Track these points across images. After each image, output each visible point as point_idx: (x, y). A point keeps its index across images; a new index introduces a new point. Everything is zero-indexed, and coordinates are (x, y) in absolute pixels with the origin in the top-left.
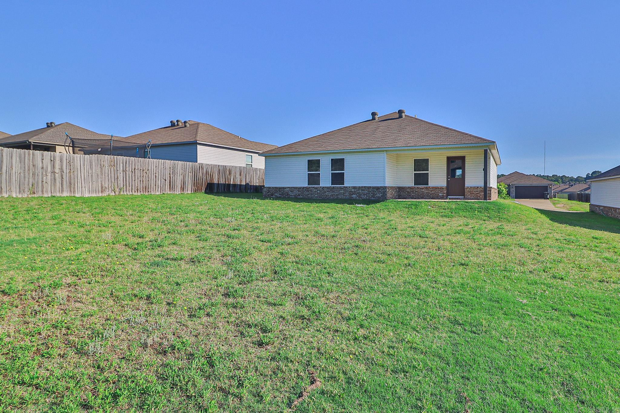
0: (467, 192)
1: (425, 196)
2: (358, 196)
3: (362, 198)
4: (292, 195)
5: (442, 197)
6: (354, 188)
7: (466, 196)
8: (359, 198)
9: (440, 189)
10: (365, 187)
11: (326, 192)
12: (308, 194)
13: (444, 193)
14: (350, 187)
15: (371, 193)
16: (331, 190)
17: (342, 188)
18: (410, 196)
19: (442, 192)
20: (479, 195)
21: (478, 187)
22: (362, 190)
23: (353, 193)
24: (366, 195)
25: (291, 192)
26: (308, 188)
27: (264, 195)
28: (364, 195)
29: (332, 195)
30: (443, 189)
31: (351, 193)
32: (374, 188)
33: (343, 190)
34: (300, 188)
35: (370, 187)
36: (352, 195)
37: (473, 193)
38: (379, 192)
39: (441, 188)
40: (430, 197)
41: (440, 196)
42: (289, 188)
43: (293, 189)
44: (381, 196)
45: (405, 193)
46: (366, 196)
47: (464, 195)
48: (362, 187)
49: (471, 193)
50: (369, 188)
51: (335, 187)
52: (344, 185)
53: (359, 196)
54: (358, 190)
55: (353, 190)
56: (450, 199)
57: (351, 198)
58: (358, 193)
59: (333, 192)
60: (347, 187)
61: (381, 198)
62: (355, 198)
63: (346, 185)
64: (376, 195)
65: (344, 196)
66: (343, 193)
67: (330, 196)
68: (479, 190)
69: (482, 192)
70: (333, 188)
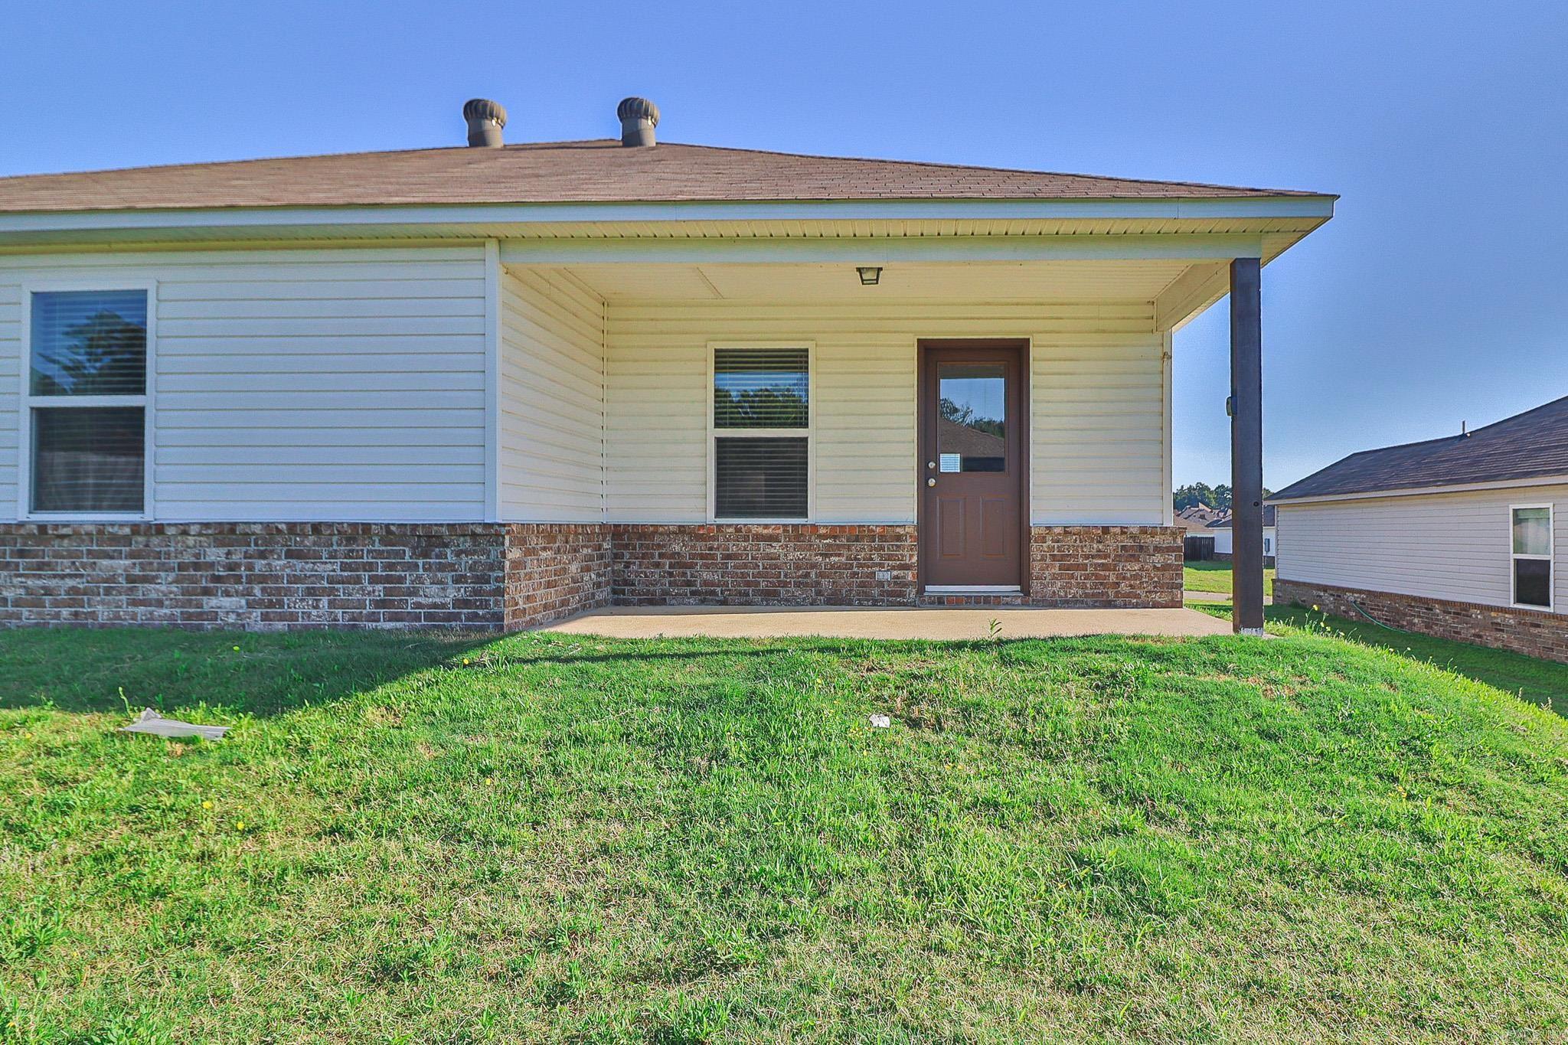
0: (1043, 559)
1: (785, 584)
2: (260, 603)
3: (293, 617)
5: (890, 594)
6: (227, 533)
7: (1036, 586)
8: (265, 617)
9: (882, 538)
10: (316, 528)
13: (906, 567)
14: (184, 530)
15: (373, 580)
16: (22, 554)
17: (115, 539)
18: (689, 584)
19: (890, 558)
20: (1113, 578)
21: (1106, 530)
22: (290, 555)
23: (217, 579)
24: (331, 592)
28: (310, 592)
29: (34, 600)
30: (899, 538)
31: (192, 580)
32: (393, 534)
33: (132, 555)
35: (367, 527)
36: (206, 592)
37: (1078, 567)
38: (442, 568)
39: (889, 535)
40: (819, 593)
41: (881, 584)
44: (459, 603)
45: (657, 565)
46: (324, 601)
47: (1021, 576)
48: (292, 526)
49: (1067, 565)
50: (351, 539)
51: (56, 526)
52: (139, 507)
53: (271, 605)
54: (262, 555)
55: (215, 554)
56: (940, 602)
57: (200, 616)
58: (262, 579)
59: (40, 566)
60: (160, 529)
61: (456, 617)
62: (232, 618)
63: (155, 511)
64: (414, 593)
65: (135, 603)
66: (131, 579)
67: (17, 603)
68: (1111, 544)
69: (1134, 558)
70: (31, 536)
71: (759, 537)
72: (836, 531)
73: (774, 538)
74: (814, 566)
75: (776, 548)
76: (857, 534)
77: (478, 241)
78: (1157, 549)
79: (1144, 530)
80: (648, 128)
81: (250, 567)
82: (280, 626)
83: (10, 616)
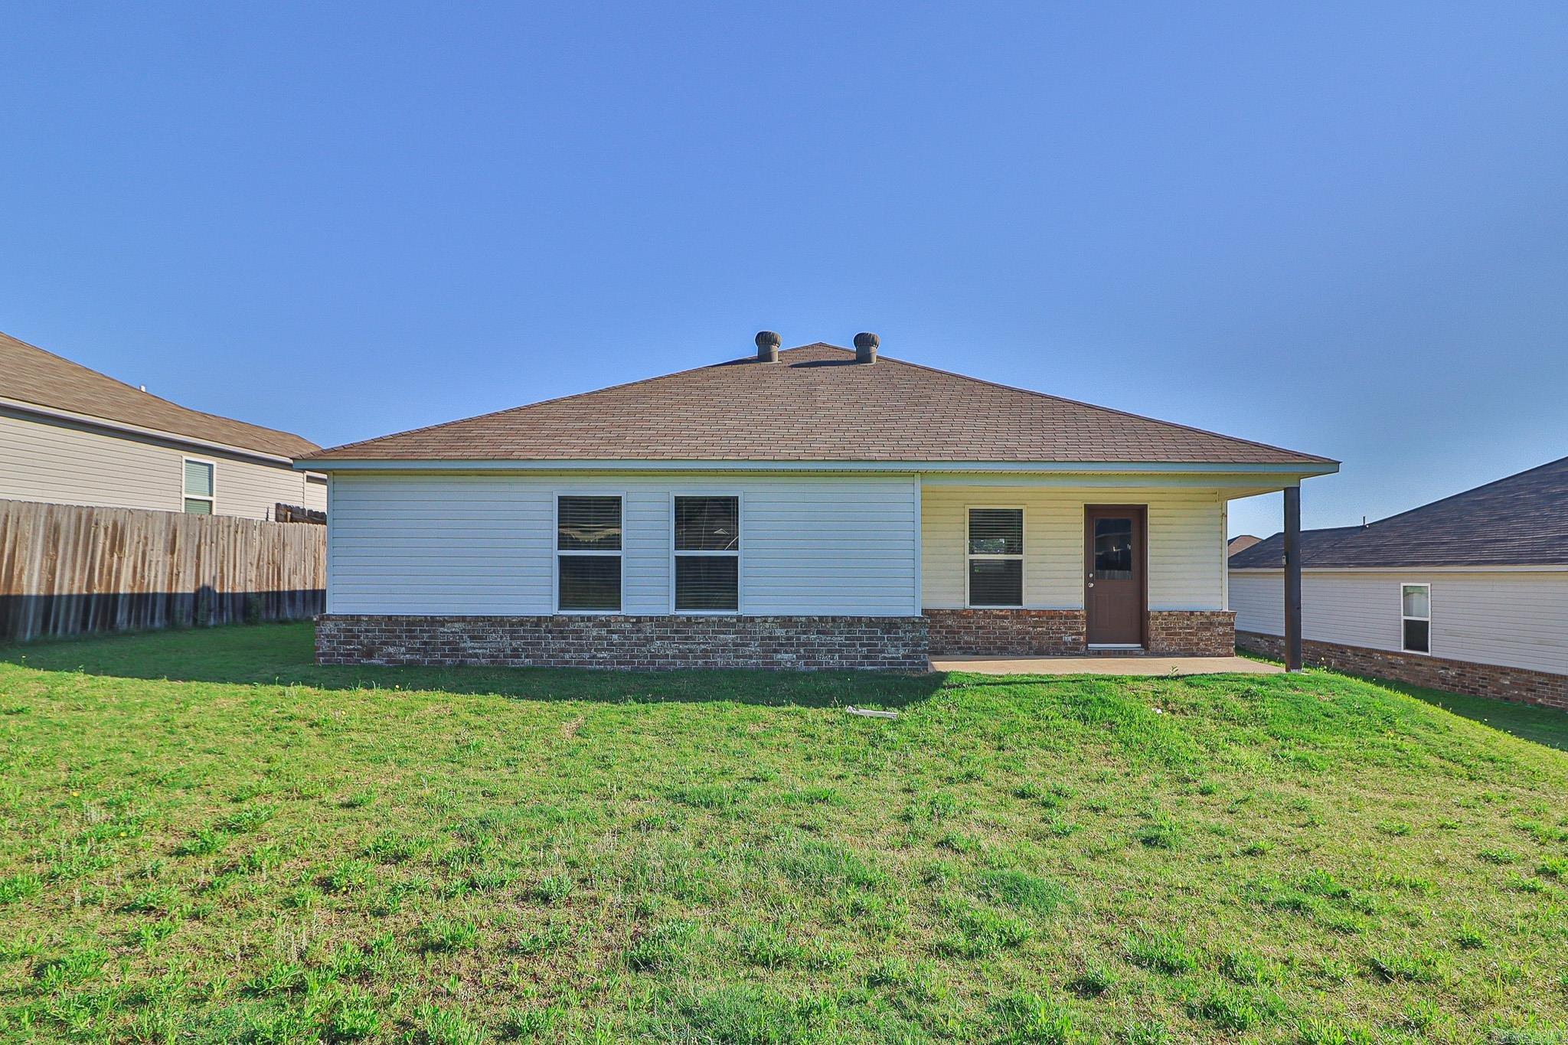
0: (1157, 629)
1: (1012, 643)
2: (803, 657)
3: (820, 664)
4: (476, 655)
5: (1071, 649)
6: (787, 622)
7: (1153, 644)
8: (806, 664)
9: (1066, 617)
10: (834, 619)
11: (649, 640)
12: (562, 651)
13: (1079, 634)
14: (765, 619)
15: (862, 645)
16: (676, 632)
17: (727, 624)
18: (957, 643)
19: (1070, 628)
20: (1195, 641)
21: (1192, 613)
22: (818, 632)
23: (781, 645)
24: (840, 651)
25: (472, 638)
26: (564, 624)
27: (323, 655)
28: (829, 651)
29: (683, 655)
30: (1076, 617)
31: (768, 645)
32: (872, 622)
33: (735, 633)
34: (522, 621)
35: (859, 618)
36: (775, 651)
37: (1176, 634)
38: (897, 639)
39: (1070, 616)
40: (1030, 648)
41: (1065, 643)
42: (463, 619)
43: (481, 625)
44: (904, 657)
46: (837, 656)
47: (1143, 638)
48: (821, 618)
49: (1170, 633)
50: (850, 625)
51: (697, 617)
52: (736, 608)
53: (809, 657)
54: (805, 633)
55: (780, 632)
56: (1099, 654)
57: (772, 663)
58: (804, 645)
59: (687, 638)
60: (752, 619)
61: (904, 664)
62: (789, 665)
63: (744, 609)
64: (883, 652)
65: (738, 657)
66: (735, 645)
67: (674, 657)
68: (1195, 621)
69: (1208, 629)
70: (682, 622)
71: (996, 617)
72: (1041, 613)
73: (1005, 617)
74: (1028, 633)
75: (1006, 623)
76: (1051, 615)
77: (911, 474)
78: (1220, 624)
79: (1213, 614)
81: (798, 639)
82: (814, 668)
83: (671, 664)
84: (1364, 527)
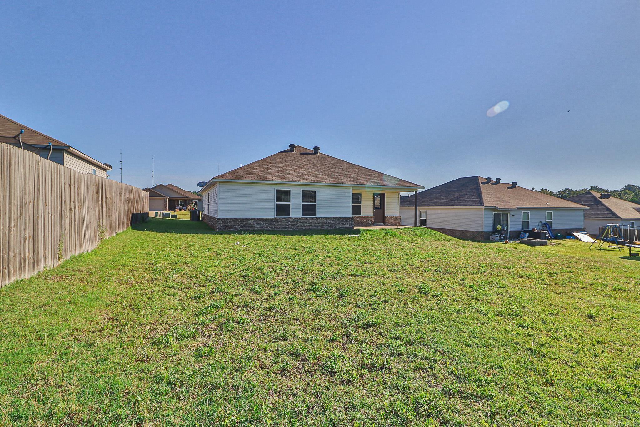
0: (387, 220)
1: (359, 224)
2: (330, 226)
4: (257, 228)
5: (371, 225)
6: (326, 218)
7: (386, 223)
8: (330, 228)
9: (370, 218)
10: (336, 218)
11: (297, 223)
12: (278, 226)
13: (372, 221)
14: (322, 218)
15: (341, 223)
16: (303, 221)
17: (314, 219)
19: (370, 220)
20: (394, 222)
21: (393, 216)
22: (333, 221)
24: (337, 225)
25: (256, 223)
26: (277, 220)
27: (219, 228)
28: (335, 225)
29: (305, 226)
30: (372, 218)
32: (343, 218)
33: (315, 221)
34: (268, 219)
35: (341, 218)
36: (324, 225)
37: (390, 221)
38: (348, 222)
39: (371, 217)
40: (363, 225)
41: (370, 223)
42: (254, 219)
43: (258, 220)
47: (384, 222)
48: (333, 218)
50: (339, 219)
51: (308, 218)
52: (315, 216)
54: (330, 221)
55: (325, 221)
56: (376, 226)
57: (324, 228)
58: (330, 224)
59: (305, 223)
60: (319, 218)
61: (349, 227)
62: (327, 228)
63: (317, 216)
64: (345, 225)
65: (316, 227)
66: (316, 224)
67: (303, 227)
68: (394, 218)
69: (396, 220)
70: (305, 219)
71: (357, 218)
72: (365, 217)
73: (358, 218)
74: (363, 221)
75: (358, 219)
76: (367, 217)
78: (398, 219)
79: (397, 217)
80: (319, 151)
81: (329, 222)
82: (332, 229)
83: (302, 228)
84: (408, 196)
